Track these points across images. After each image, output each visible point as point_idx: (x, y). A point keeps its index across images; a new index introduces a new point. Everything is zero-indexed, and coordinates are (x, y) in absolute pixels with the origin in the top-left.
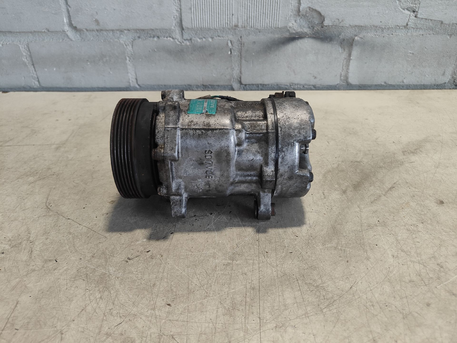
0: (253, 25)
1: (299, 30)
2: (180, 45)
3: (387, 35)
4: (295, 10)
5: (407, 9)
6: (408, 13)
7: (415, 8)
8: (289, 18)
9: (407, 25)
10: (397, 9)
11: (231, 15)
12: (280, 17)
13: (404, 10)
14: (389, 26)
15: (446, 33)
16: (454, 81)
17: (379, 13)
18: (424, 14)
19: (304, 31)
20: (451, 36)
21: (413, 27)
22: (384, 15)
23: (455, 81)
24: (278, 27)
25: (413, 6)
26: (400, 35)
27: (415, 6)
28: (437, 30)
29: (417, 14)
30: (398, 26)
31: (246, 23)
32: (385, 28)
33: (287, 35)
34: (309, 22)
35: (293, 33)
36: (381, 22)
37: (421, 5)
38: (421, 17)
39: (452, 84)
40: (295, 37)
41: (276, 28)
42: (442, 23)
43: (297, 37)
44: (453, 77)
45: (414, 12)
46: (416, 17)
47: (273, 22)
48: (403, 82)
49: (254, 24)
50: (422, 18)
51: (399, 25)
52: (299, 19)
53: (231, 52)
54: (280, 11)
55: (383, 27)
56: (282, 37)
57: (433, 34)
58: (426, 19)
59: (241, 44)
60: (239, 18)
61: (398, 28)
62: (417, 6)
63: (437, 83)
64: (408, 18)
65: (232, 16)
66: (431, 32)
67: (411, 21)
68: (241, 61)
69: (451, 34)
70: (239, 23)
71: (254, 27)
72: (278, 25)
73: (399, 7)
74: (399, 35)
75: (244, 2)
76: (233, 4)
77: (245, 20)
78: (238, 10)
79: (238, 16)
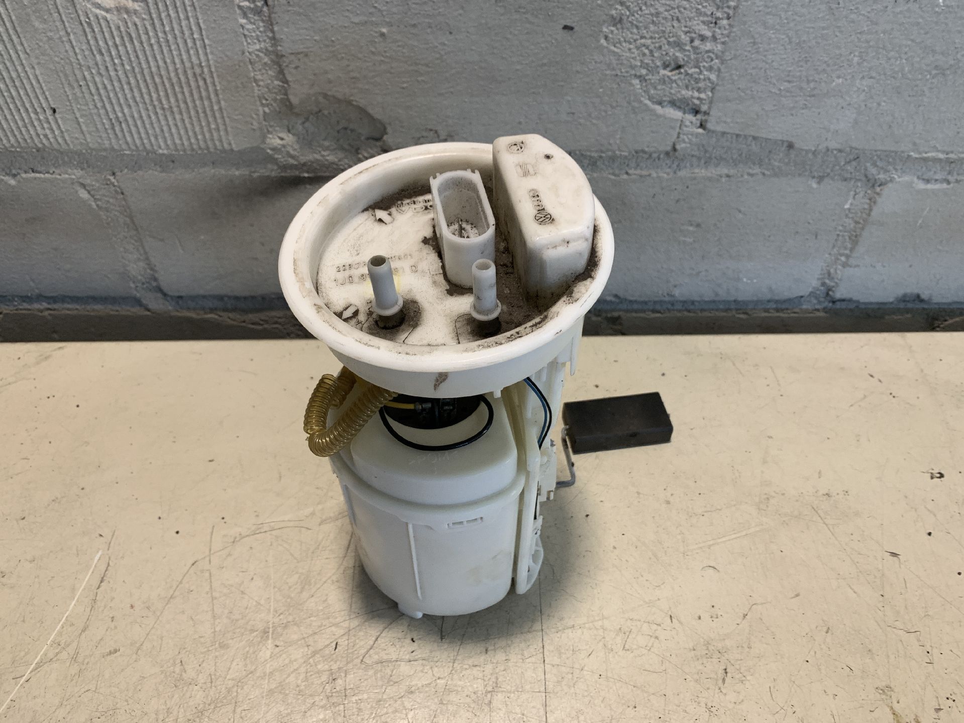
0: (138, 142)
1: (309, 157)
3: (613, 177)
4: (275, 100)
5: (673, 103)
6: (677, 114)
7: (697, 102)
8: (259, 123)
9: (675, 150)
10: (636, 104)
11: (49, 112)
12: (227, 120)
13: (660, 103)
14: (614, 152)
15: (807, 173)
16: (828, 294)
17: (573, 114)
18: (729, 120)
19: (327, 160)
20: (820, 179)
21: (696, 153)
22: (594, 121)
23: (831, 293)
24: (232, 150)
25: (692, 97)
26: (654, 175)
27: (696, 94)
28: (776, 164)
29: (706, 121)
30: (643, 151)
32: (601, 157)
33: (271, 171)
34: (338, 132)
35: (292, 167)
37: (717, 94)
38: (719, 128)
39: (822, 299)
40: (300, 177)
41: (224, 151)
42: (791, 146)
43: (306, 175)
44: (823, 284)
45: (696, 112)
46: (702, 126)
47: (207, 134)
48: (673, 296)
49: (141, 138)
50: (723, 134)
51: (646, 149)
52: (300, 122)
54: (223, 103)
55: (595, 155)
56: (255, 175)
57: (764, 174)
58: (738, 136)
59: (123, 194)
60: (81, 120)
61: (646, 156)
62: (703, 96)
63: (777, 298)
64: (678, 130)
65: (54, 115)
66: (756, 170)
67: (687, 140)
68: (141, 239)
69: (821, 174)
70: (88, 136)
71: (146, 148)
72: (230, 144)
73: (642, 99)
74: (649, 175)
75: (77, 72)
76: (40, 78)
77: (106, 129)
78: (68, 96)
79: (74, 113)
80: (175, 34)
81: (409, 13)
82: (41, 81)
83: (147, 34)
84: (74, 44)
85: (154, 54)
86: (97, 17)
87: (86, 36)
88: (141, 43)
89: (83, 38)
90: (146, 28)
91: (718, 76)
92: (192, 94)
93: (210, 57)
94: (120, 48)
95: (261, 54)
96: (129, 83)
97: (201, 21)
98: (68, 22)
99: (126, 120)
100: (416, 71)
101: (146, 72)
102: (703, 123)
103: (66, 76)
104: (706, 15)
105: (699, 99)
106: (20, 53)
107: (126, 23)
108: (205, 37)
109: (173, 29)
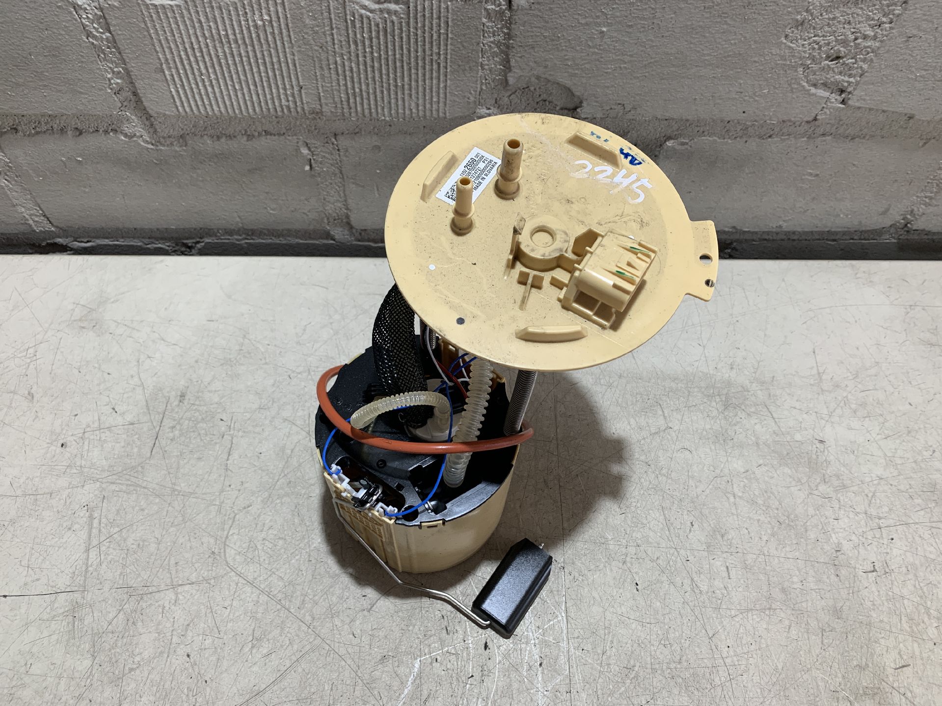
0: (367, 112)
2: (151, 149)
4: (494, 80)
5: (825, 85)
6: (826, 94)
7: (846, 84)
8: (475, 98)
9: (815, 119)
10: (795, 86)
11: (296, 89)
12: (448, 94)
13: (815, 85)
14: (765, 121)
16: (906, 226)
17: (741, 93)
18: (867, 98)
20: (926, 141)
21: (832, 122)
22: (757, 98)
23: (908, 225)
24: (445, 118)
25: (843, 81)
27: (846, 79)
29: (849, 99)
30: (790, 121)
31: (345, 106)
32: (753, 124)
36: (744, 112)
37: (864, 79)
38: (858, 104)
39: (900, 230)
41: (437, 118)
42: (911, 117)
44: (904, 218)
45: (842, 92)
46: (843, 103)
47: (428, 106)
48: (780, 228)
49: (370, 109)
50: (859, 108)
51: (793, 119)
53: (311, 166)
54: (448, 82)
55: (749, 122)
58: (870, 109)
59: (338, 150)
60: (322, 94)
61: (790, 124)
62: (852, 80)
63: (863, 229)
64: (823, 105)
65: (300, 91)
67: (828, 112)
68: (344, 186)
69: (928, 137)
70: (324, 106)
71: (371, 116)
72: (445, 114)
73: (801, 82)
75: (330, 58)
76: (297, 62)
77: (342, 101)
78: (316, 76)
79: (318, 90)
80: (425, 30)
81: (630, 17)
82: (297, 65)
83: (401, 29)
84: (335, 37)
85: (402, 45)
86: (361, 16)
87: (347, 30)
88: (394, 36)
89: (343, 32)
90: (401, 25)
91: (869, 65)
92: (424, 75)
93: (449, 47)
94: (374, 40)
95: (492, 45)
96: (373, 67)
97: (450, 20)
98: (335, 19)
99: (361, 95)
100: (621, 60)
101: (390, 58)
102: (845, 100)
103: (320, 60)
104: (873, 19)
105: (847, 82)
106: (286, 43)
107: (386, 21)
108: (449, 31)
109: (424, 26)
